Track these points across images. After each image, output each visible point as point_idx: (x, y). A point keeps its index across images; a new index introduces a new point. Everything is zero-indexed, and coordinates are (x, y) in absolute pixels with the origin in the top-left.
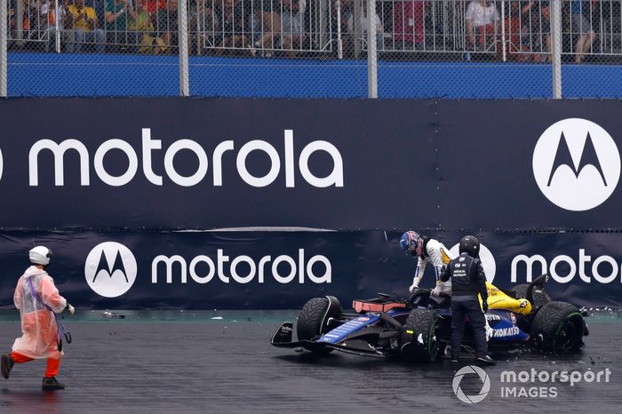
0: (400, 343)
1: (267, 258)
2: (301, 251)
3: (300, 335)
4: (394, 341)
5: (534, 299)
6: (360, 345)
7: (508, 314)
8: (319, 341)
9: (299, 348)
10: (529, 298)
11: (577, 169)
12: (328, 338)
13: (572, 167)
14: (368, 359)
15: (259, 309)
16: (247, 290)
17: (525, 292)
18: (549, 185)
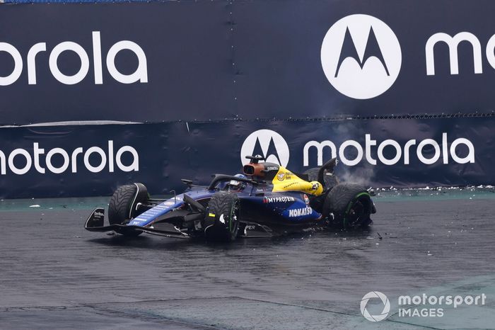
0: (203, 225)
1: (79, 150)
2: (111, 143)
3: (111, 221)
4: (197, 223)
5: (325, 181)
6: (167, 227)
7: (301, 195)
8: (130, 224)
9: (111, 232)
10: (321, 180)
11: (361, 60)
12: (137, 221)
13: (357, 59)
14: (174, 240)
15: (73, 197)
16: (62, 180)
17: (316, 175)
18: (336, 76)
